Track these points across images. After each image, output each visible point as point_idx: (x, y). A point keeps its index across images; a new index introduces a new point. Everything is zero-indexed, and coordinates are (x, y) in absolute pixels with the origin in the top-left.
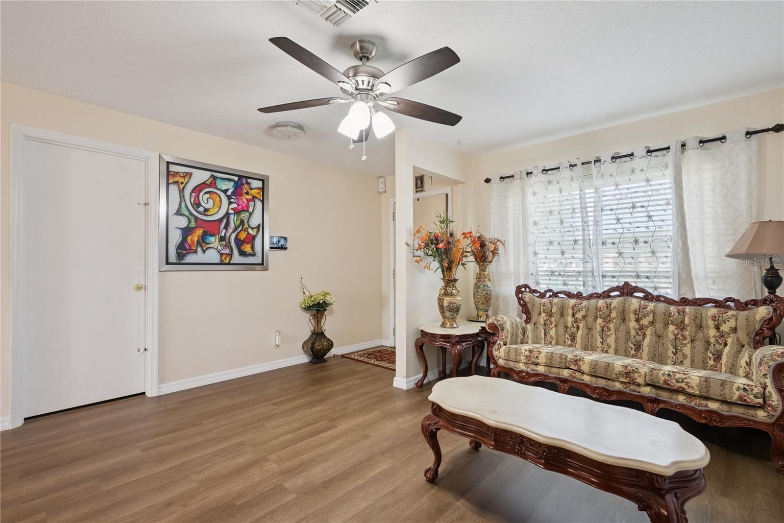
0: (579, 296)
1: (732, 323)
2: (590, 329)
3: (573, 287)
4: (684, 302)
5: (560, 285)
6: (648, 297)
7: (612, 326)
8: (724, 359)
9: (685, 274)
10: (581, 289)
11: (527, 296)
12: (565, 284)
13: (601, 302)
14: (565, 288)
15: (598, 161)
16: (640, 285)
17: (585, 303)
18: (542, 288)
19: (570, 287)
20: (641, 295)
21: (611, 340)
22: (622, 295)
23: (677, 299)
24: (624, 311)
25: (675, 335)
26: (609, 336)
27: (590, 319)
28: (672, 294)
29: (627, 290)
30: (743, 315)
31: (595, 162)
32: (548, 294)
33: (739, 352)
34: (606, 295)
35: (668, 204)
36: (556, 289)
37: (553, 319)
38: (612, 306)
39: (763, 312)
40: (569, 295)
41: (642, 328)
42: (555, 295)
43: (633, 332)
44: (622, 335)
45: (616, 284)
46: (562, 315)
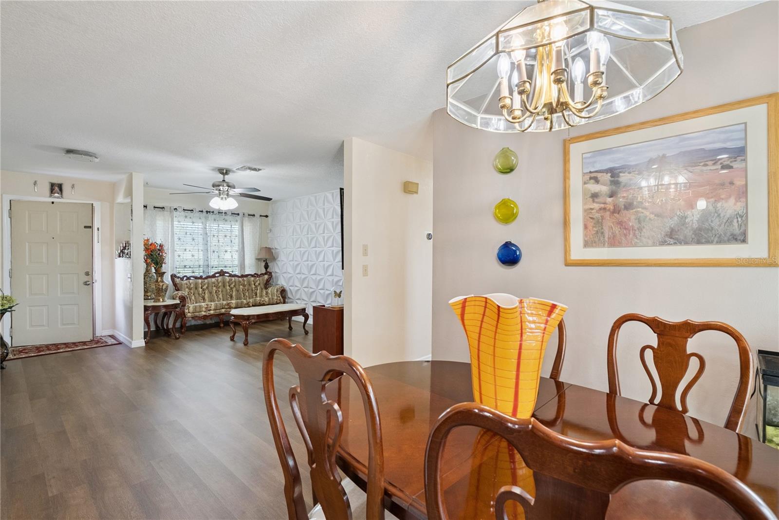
0: (201, 277)
1: (258, 282)
2: (211, 293)
3: (198, 274)
4: (242, 276)
5: (190, 273)
6: (231, 276)
7: (220, 290)
8: (258, 294)
9: (242, 265)
10: (201, 274)
11: (177, 281)
12: (193, 272)
13: (213, 280)
14: (193, 274)
15: (213, 212)
16: (227, 271)
17: (206, 281)
18: (181, 275)
19: (195, 274)
20: (228, 275)
21: (221, 296)
22: (220, 275)
23: (240, 275)
24: (224, 282)
25: (243, 289)
26: (220, 294)
27: (210, 288)
28: (237, 273)
29: (222, 273)
30: (261, 278)
31: (210, 212)
32: (185, 278)
33: (262, 291)
34: (214, 276)
35: (236, 236)
36: (188, 275)
37: (192, 291)
38: (219, 281)
39: (266, 277)
40: (196, 278)
41: (231, 289)
42: (188, 278)
43: (228, 291)
44: (224, 293)
45: (217, 271)
46: (196, 288)
